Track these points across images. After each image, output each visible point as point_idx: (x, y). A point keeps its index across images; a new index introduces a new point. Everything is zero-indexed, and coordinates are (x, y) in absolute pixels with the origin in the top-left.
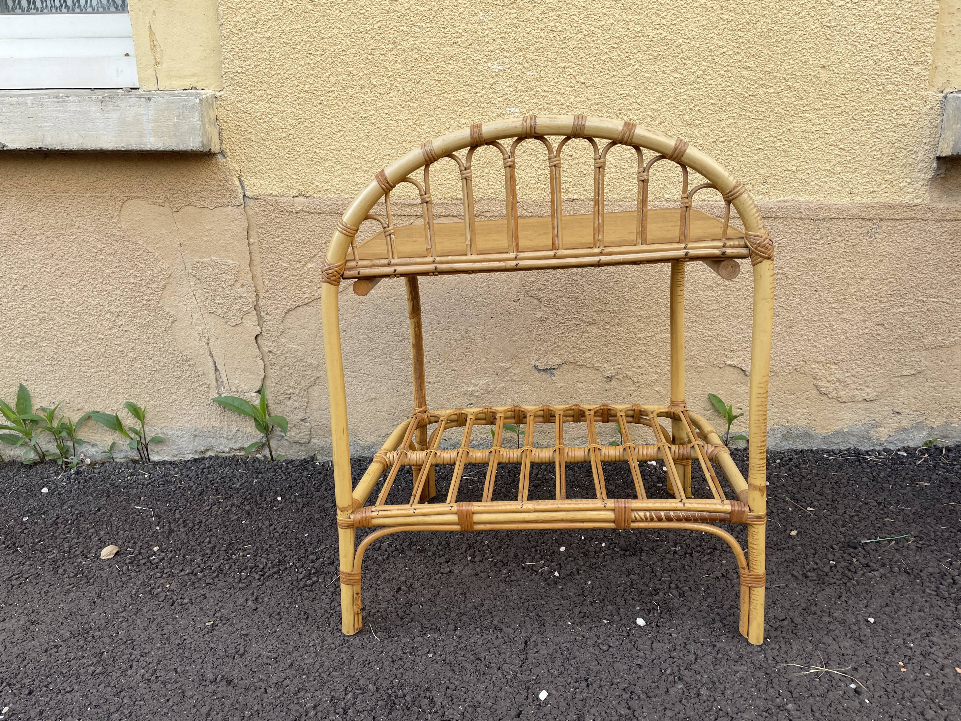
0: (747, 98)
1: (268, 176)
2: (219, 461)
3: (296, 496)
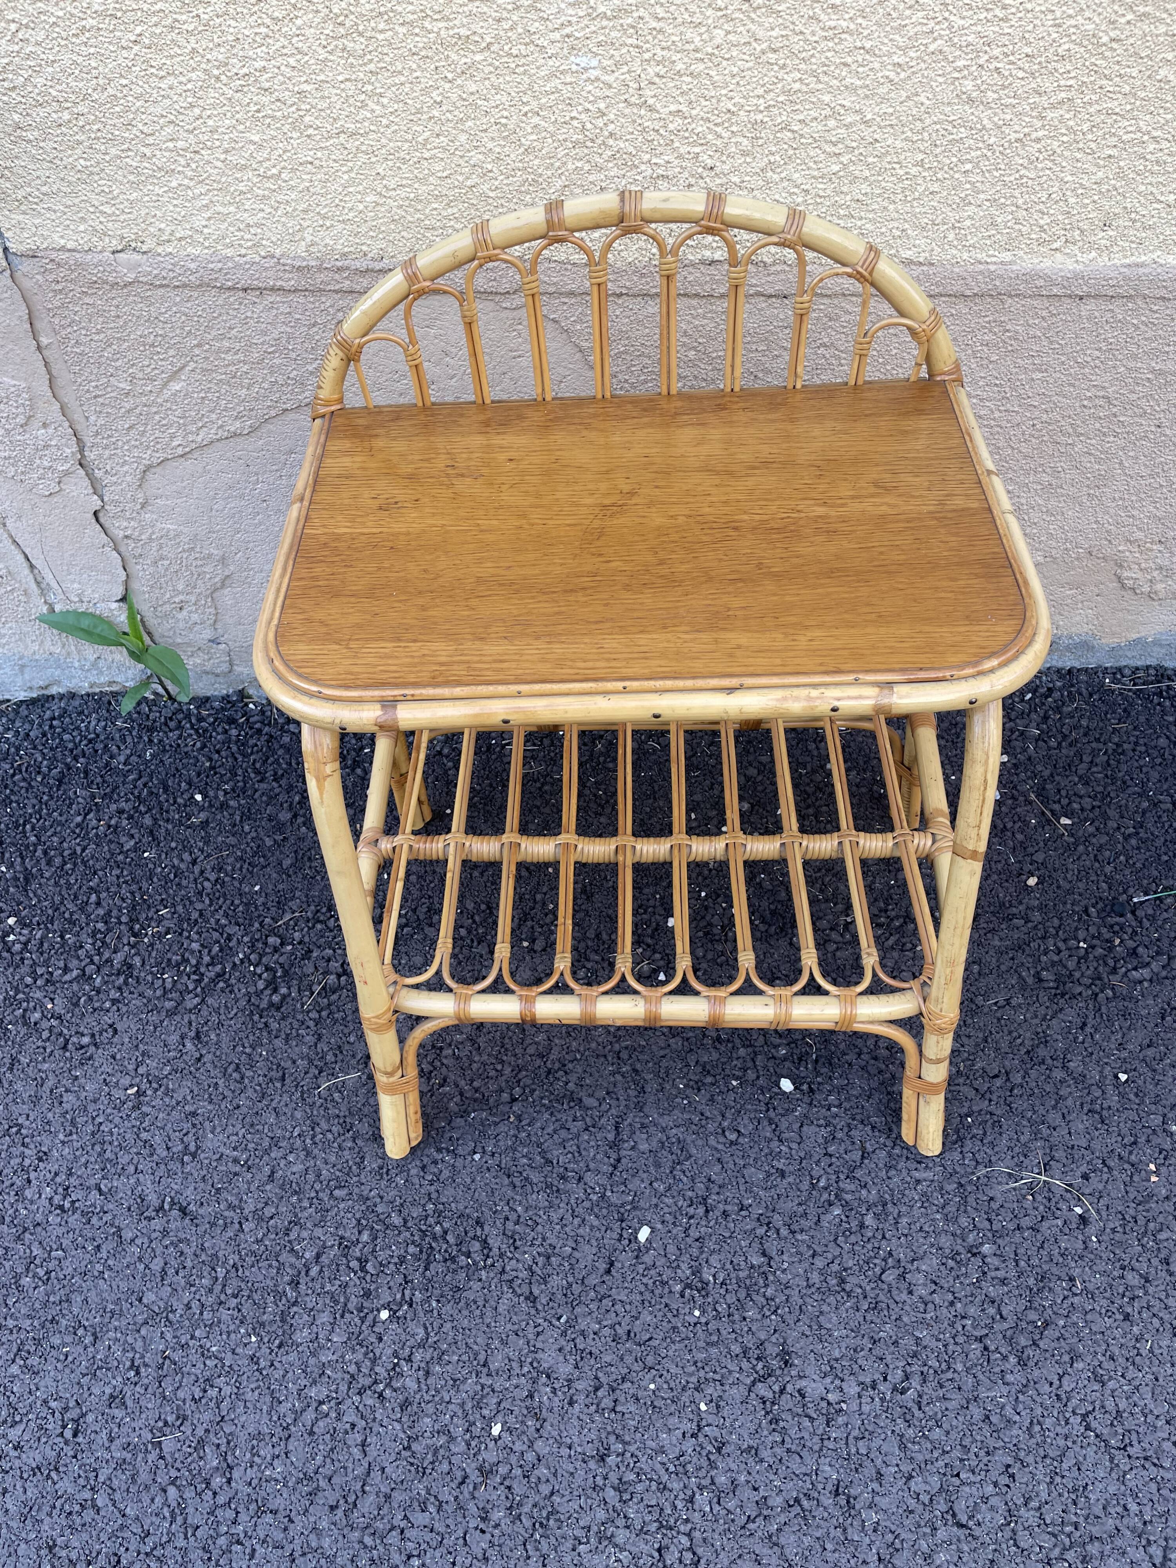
1: (49, 209)
2: (76, 703)
3: (226, 793)
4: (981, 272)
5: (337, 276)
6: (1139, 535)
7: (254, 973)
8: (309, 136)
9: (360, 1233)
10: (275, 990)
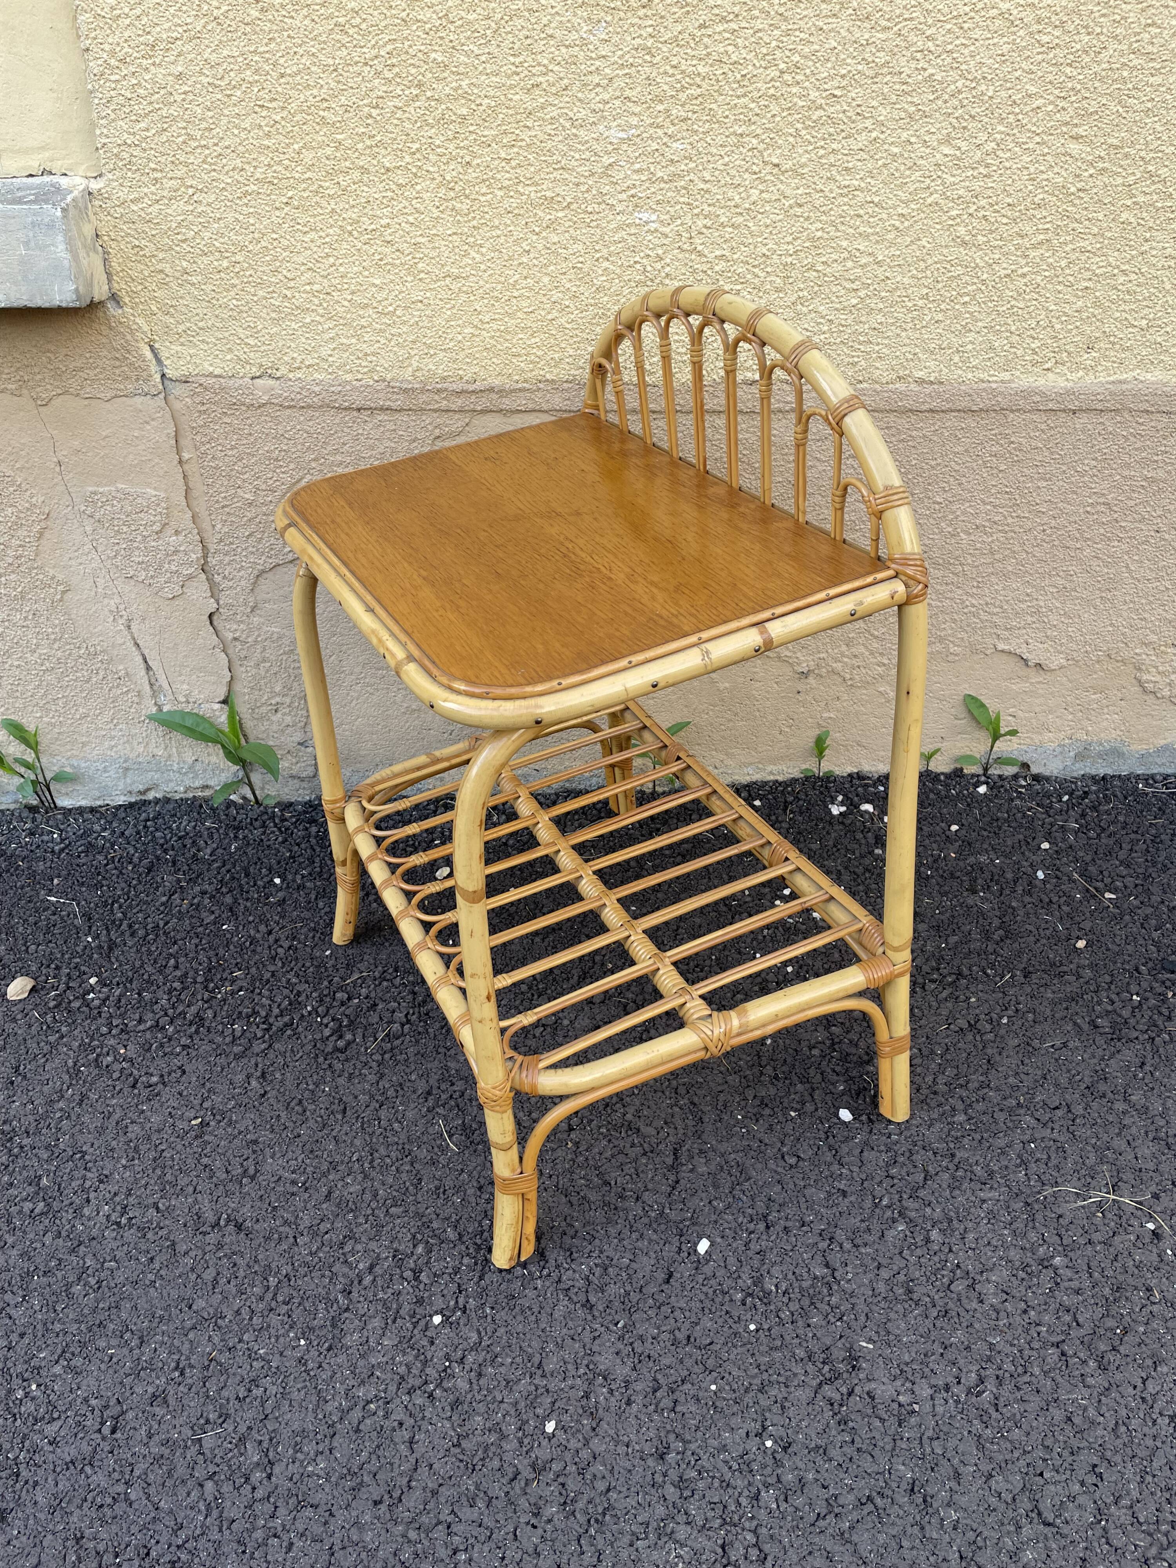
0: (1073, 194)
1: (203, 341)
2: (170, 807)
3: (303, 877)
4: (984, 390)
5: (436, 397)
6: (1153, 638)
7: (321, 1023)
8: (420, 280)
9: (414, 1246)
10: (341, 1037)
